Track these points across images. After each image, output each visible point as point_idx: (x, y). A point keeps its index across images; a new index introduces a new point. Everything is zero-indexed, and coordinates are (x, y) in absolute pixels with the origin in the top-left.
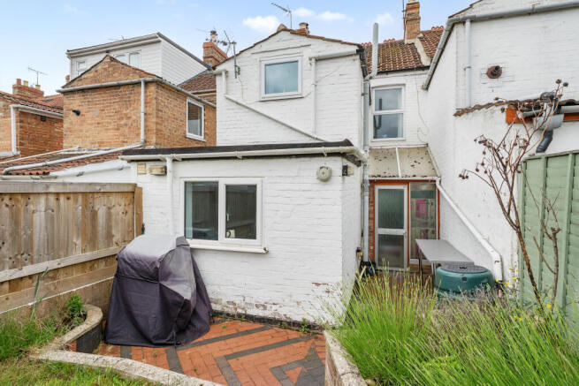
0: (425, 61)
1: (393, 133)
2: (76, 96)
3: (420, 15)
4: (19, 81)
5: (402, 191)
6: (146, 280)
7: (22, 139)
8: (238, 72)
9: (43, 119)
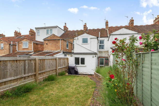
0: (108, 36)
1: (103, 48)
2: (47, 41)
3: (108, 24)
4: (16, 31)
5: (103, 59)
6: (73, 69)
7: (34, 48)
8: (78, 39)
9: (37, 44)
